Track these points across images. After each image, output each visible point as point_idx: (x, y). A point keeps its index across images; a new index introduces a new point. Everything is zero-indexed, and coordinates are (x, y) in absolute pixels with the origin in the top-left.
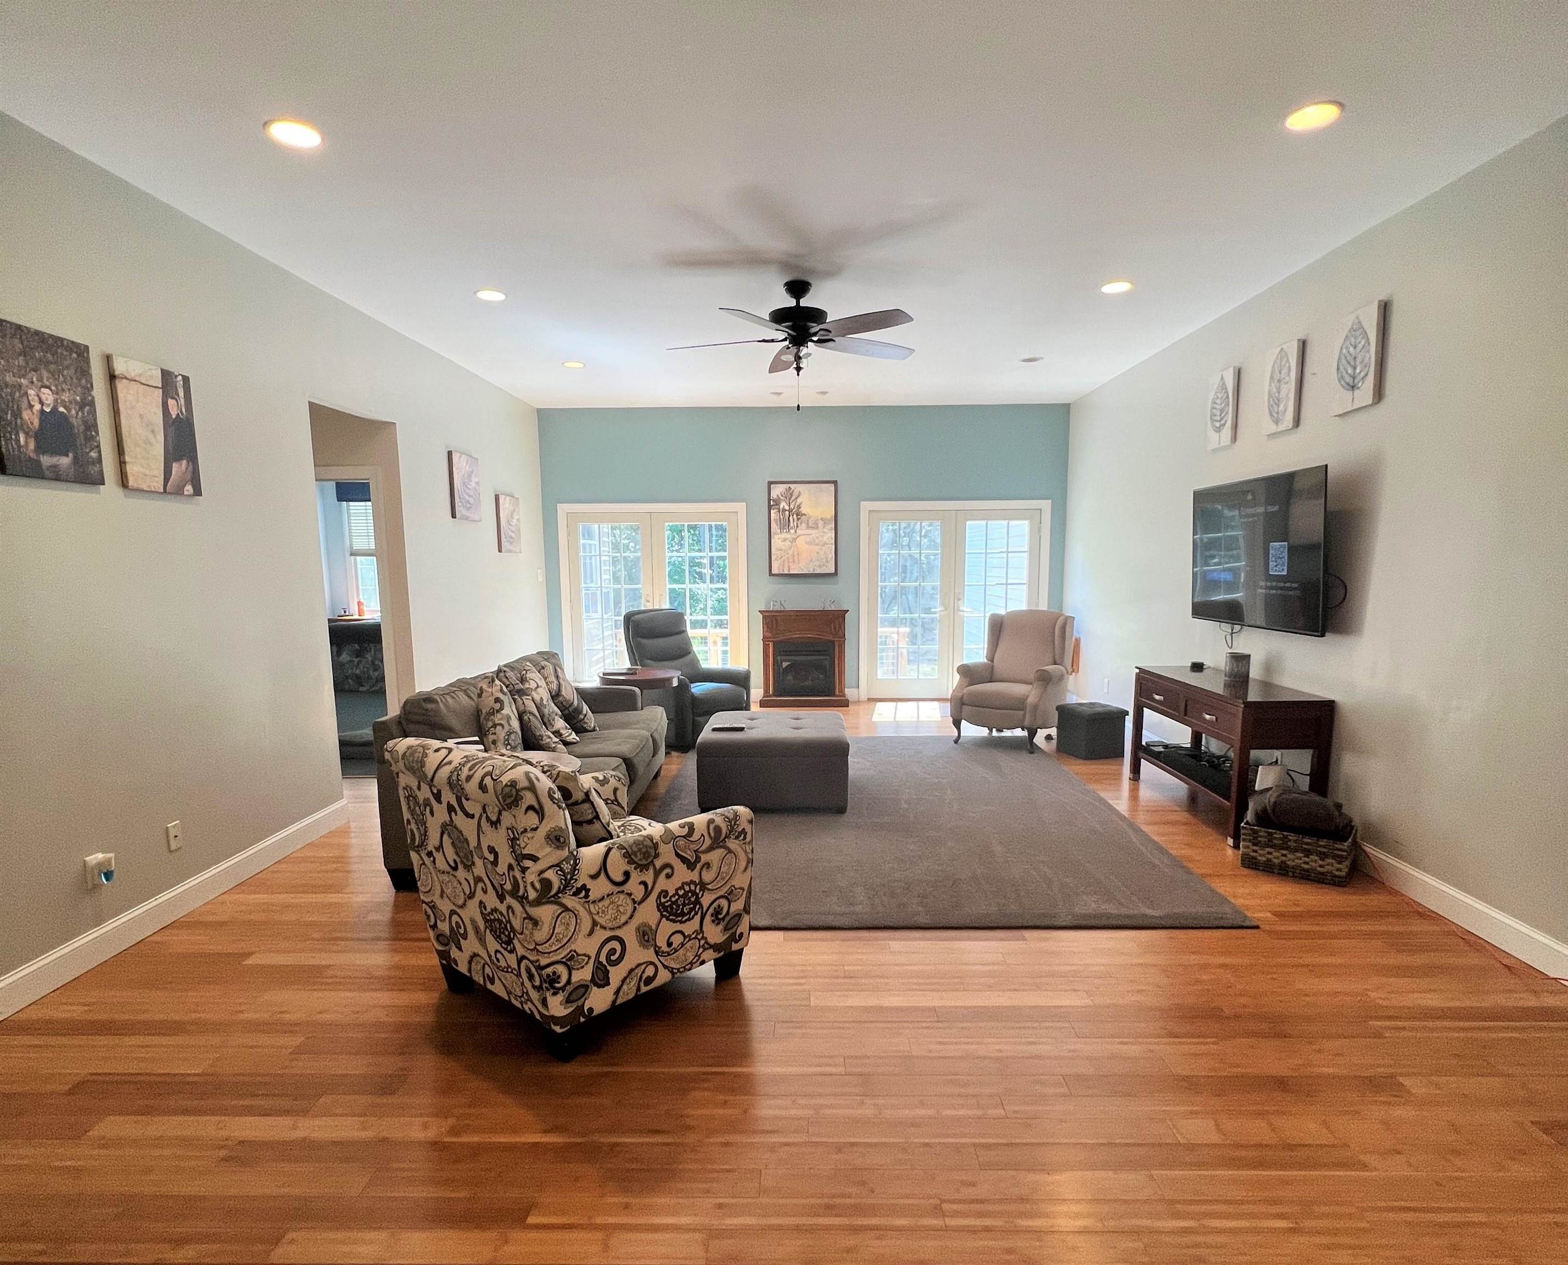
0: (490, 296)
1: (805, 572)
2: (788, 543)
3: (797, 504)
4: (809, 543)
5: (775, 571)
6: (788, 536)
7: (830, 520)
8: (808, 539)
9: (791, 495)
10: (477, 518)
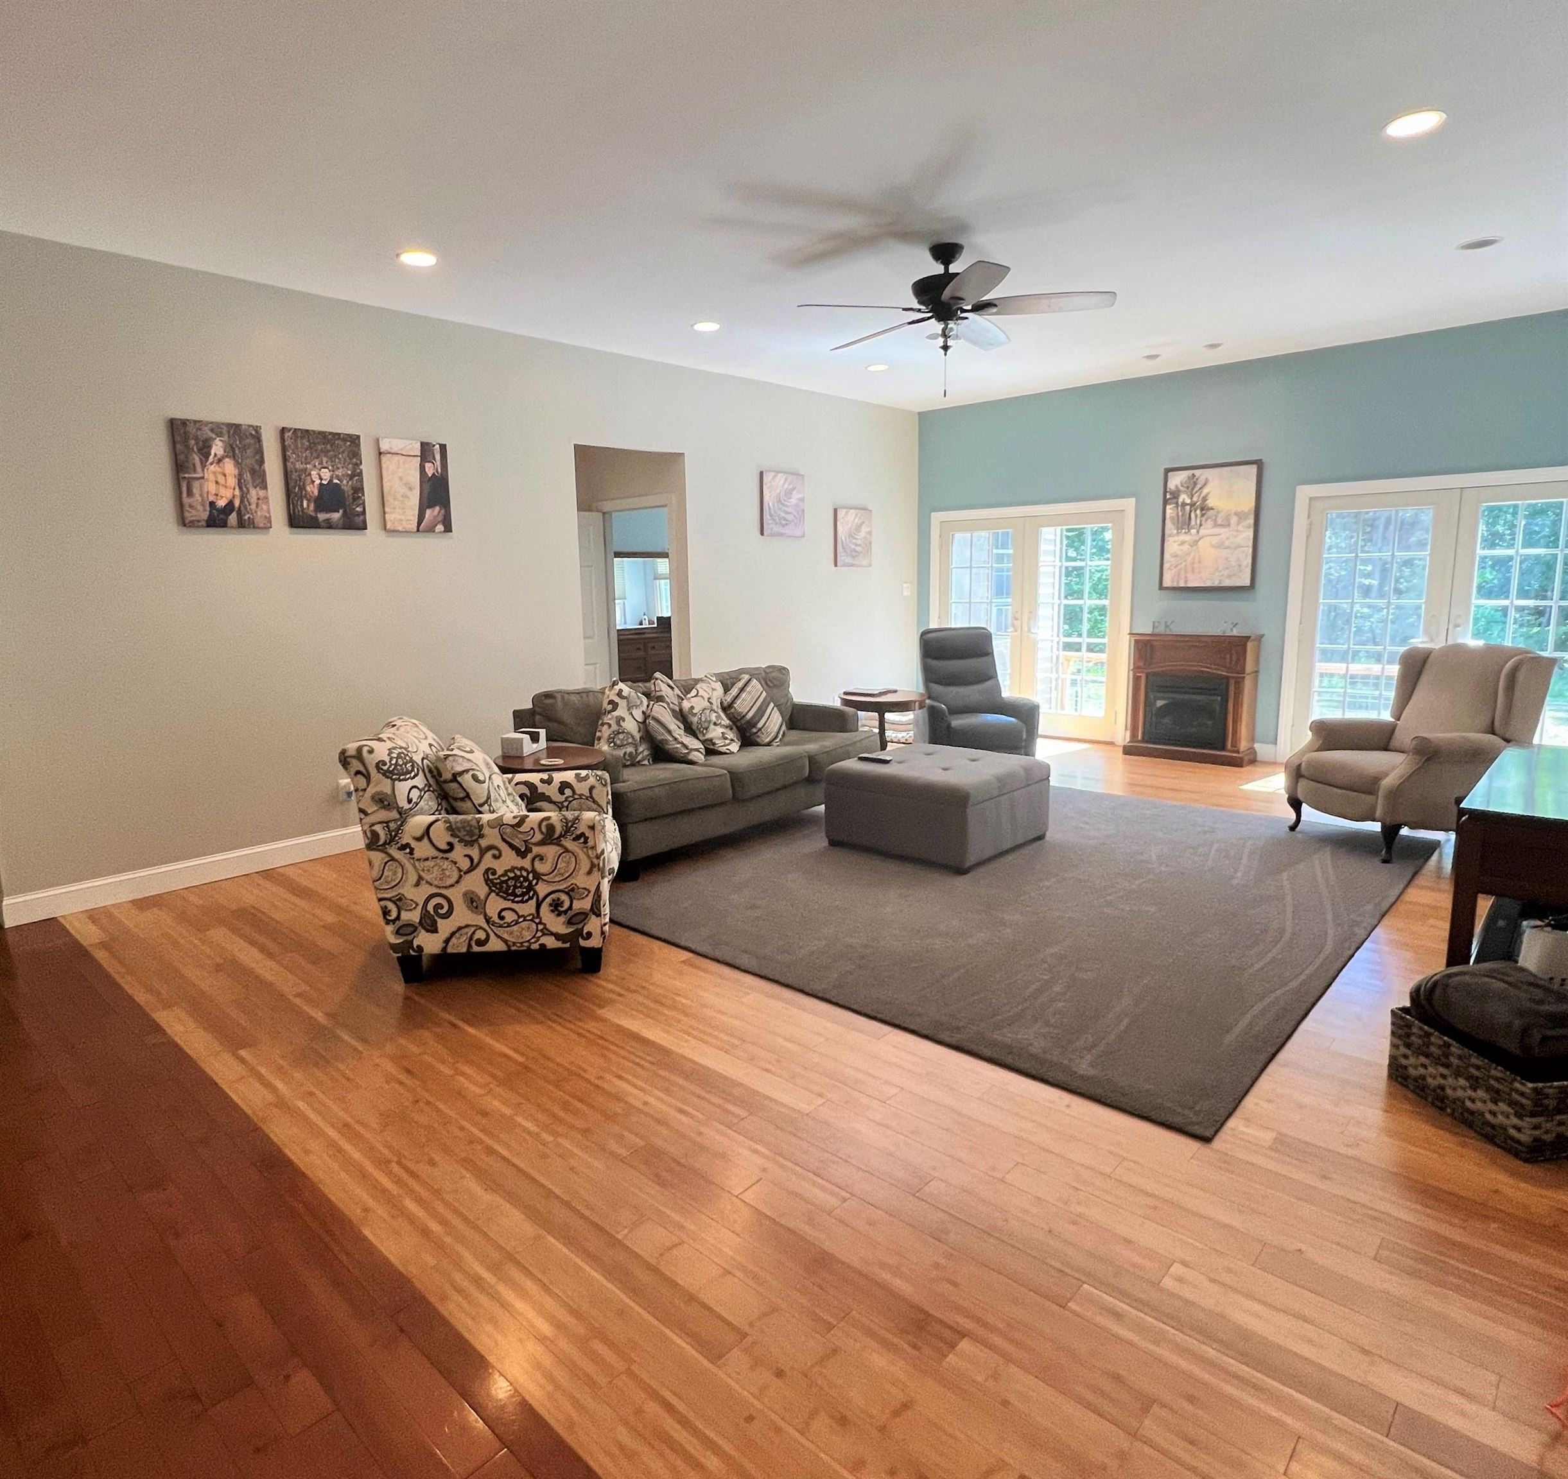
0: (707, 327)
1: (1209, 584)
2: (1186, 547)
3: (1203, 495)
4: (1220, 546)
5: (1167, 583)
6: (1187, 538)
7: (1248, 514)
8: (1215, 540)
9: (1195, 484)
10: (798, 533)
